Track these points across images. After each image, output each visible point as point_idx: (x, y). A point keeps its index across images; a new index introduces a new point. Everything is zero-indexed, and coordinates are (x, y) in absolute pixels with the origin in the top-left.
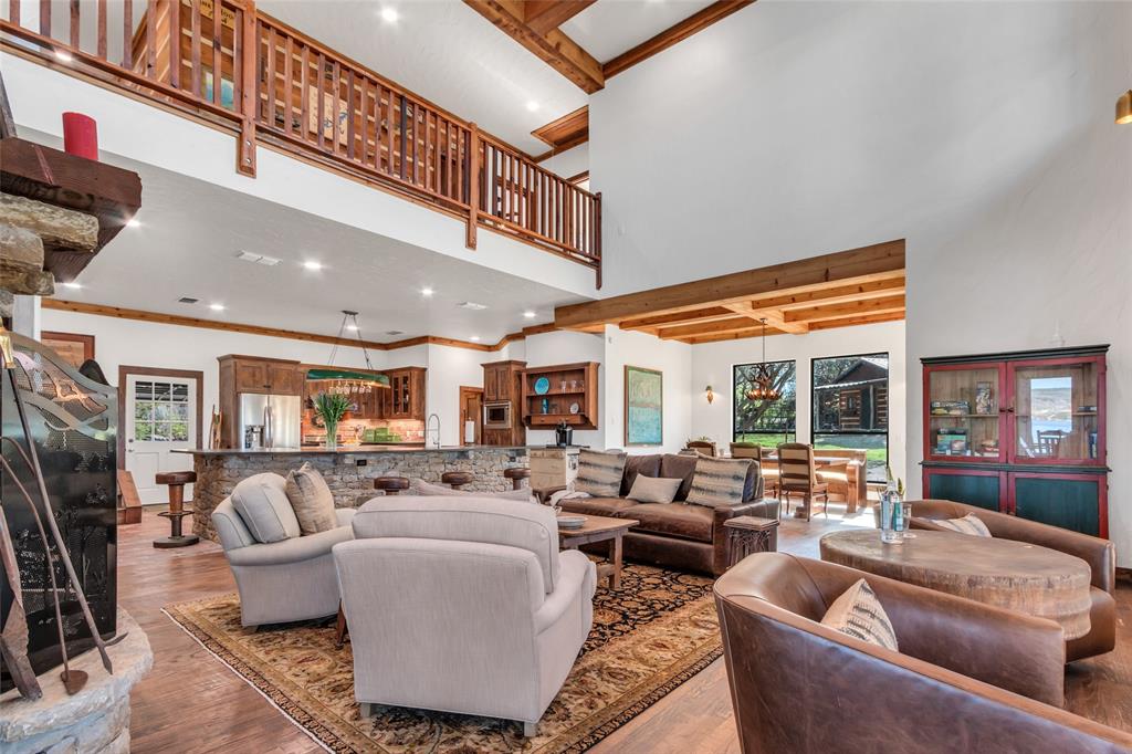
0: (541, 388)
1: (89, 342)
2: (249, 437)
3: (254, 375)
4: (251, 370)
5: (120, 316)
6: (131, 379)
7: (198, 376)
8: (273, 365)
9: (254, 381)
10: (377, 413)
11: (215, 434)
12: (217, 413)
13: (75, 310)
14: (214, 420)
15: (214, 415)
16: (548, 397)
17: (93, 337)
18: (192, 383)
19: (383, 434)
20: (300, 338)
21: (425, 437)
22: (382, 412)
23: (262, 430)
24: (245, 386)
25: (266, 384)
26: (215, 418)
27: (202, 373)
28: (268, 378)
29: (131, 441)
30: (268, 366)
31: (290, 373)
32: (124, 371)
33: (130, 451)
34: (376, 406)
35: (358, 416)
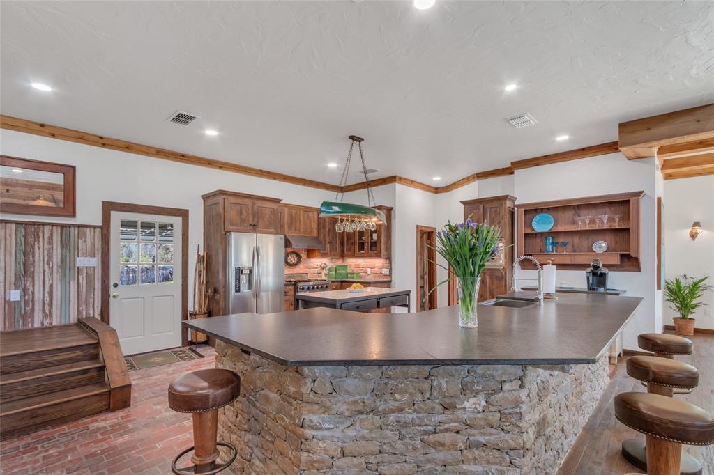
0: (542, 224)
1: (69, 172)
2: (238, 280)
3: (241, 213)
4: (238, 207)
5: (104, 145)
6: (117, 217)
7: (184, 214)
8: (259, 203)
9: (241, 219)
10: (338, 251)
11: (200, 275)
12: (201, 253)
13: (53, 135)
14: (199, 260)
15: (199, 255)
16: (553, 234)
17: (74, 168)
18: (177, 221)
19: (344, 272)
20: (275, 179)
21: (390, 275)
22: (343, 251)
23: (251, 271)
24: (232, 225)
25: (251, 223)
26: (200, 259)
27: (187, 211)
28: (254, 217)
29: (116, 285)
30: (254, 204)
31: (273, 211)
32: (108, 207)
33: (115, 297)
34: (338, 245)
35: (324, 255)
